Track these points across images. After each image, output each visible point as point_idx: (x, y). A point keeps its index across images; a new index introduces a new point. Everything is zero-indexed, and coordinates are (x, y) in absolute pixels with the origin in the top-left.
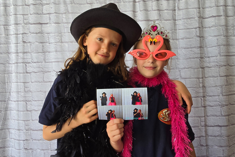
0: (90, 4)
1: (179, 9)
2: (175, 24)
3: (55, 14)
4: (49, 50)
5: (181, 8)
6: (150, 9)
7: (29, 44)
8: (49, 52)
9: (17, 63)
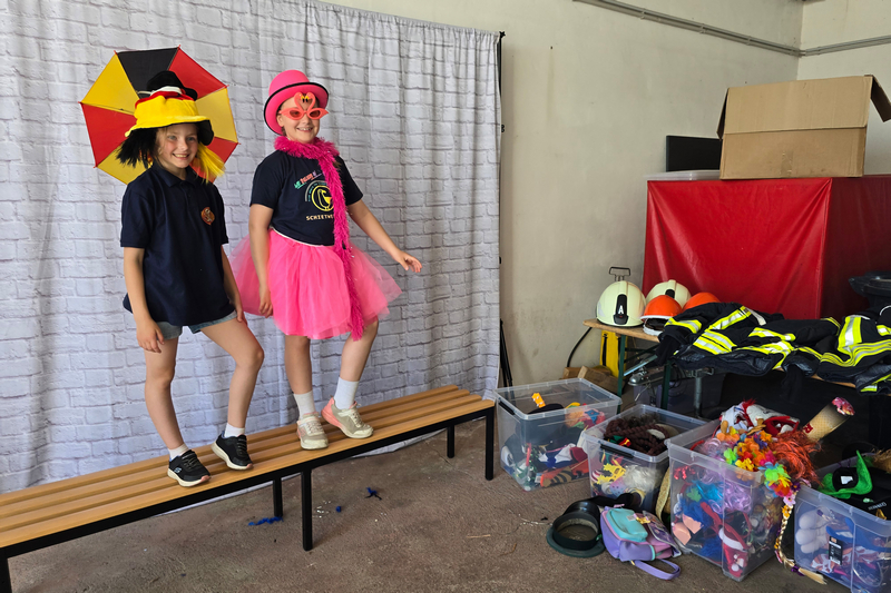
0: (229, 29)
1: (374, 68)
2: (367, 92)
5: (376, 66)
6: (330, 58)
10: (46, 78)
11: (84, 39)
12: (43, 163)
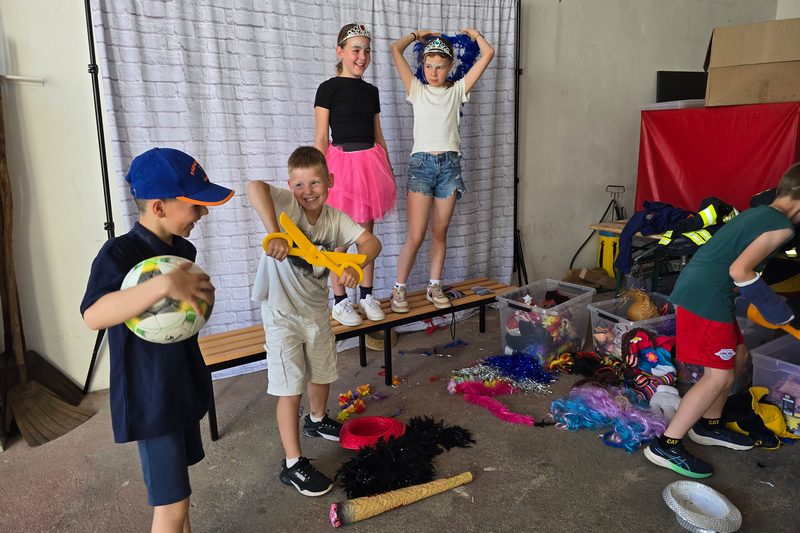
0: (320, 5)
3: (273, 15)
4: (266, 68)
7: (236, 56)
8: (267, 71)
9: (222, 84)
10: (200, 50)
11: (224, 21)
12: (200, 113)
